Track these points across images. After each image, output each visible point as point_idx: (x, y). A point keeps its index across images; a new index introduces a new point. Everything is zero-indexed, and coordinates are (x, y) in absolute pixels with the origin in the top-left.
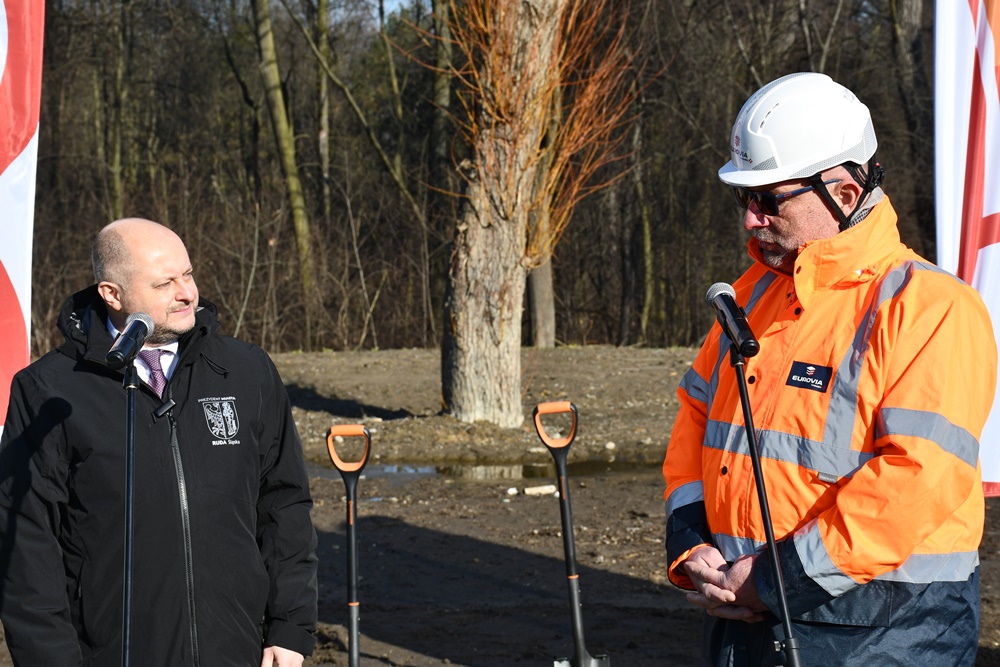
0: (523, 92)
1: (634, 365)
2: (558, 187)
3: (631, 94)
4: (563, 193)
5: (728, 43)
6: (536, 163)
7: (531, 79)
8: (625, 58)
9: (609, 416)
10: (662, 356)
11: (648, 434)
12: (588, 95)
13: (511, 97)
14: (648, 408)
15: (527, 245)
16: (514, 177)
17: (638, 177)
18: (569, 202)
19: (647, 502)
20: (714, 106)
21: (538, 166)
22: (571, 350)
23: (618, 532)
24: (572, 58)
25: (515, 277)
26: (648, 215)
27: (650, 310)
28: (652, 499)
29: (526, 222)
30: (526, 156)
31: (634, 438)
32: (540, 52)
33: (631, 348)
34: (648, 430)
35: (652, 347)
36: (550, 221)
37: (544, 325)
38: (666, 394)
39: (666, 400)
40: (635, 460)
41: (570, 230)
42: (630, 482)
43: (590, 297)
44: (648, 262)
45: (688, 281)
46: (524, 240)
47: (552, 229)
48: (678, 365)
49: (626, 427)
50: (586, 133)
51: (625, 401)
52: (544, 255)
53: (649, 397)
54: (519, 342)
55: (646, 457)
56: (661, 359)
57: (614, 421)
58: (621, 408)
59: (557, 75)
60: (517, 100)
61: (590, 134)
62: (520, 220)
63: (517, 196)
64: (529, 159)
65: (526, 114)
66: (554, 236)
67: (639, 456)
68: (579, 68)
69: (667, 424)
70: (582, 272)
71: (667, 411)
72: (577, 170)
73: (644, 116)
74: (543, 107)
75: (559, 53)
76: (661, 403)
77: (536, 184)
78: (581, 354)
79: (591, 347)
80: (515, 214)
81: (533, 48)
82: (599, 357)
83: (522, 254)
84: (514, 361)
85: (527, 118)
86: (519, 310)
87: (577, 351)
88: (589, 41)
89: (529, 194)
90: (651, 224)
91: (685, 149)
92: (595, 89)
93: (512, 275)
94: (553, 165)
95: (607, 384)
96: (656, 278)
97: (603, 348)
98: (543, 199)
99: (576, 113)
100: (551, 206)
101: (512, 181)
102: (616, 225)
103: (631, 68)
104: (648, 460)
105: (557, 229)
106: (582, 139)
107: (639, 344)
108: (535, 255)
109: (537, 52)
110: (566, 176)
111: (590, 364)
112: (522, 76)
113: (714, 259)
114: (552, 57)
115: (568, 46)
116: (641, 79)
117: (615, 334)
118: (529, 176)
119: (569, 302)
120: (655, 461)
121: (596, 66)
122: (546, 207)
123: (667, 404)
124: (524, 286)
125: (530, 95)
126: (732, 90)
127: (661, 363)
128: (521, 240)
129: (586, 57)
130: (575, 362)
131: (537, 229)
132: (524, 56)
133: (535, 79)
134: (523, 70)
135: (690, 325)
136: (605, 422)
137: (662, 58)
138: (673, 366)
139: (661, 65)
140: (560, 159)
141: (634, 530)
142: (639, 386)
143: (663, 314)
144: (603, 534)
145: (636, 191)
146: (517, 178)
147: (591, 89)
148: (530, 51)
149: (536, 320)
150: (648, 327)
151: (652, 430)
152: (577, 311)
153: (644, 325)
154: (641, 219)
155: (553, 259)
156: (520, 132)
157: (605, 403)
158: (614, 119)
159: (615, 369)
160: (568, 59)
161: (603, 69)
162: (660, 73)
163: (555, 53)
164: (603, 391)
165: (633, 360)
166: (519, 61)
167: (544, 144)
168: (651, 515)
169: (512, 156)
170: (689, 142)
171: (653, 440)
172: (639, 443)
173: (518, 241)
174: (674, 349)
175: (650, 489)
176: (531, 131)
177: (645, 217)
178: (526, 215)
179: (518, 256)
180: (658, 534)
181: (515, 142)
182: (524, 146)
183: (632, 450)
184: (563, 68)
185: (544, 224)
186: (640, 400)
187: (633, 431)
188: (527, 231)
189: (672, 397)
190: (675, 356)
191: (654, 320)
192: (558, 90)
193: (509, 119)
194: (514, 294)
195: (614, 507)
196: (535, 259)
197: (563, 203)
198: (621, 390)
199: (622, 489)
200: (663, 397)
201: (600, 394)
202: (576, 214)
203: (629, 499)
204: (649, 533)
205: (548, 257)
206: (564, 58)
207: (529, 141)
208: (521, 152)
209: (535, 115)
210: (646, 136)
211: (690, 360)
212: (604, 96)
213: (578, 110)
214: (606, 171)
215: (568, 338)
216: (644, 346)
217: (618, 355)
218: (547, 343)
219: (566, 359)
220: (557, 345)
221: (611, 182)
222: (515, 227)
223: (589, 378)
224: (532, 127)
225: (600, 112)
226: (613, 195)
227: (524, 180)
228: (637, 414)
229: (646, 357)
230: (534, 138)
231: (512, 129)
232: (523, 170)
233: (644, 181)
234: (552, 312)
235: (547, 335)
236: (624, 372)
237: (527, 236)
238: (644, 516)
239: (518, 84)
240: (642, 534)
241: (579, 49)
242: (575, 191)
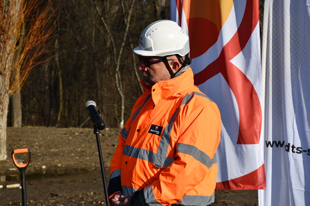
0: (8, 22)
1: (55, 134)
2: (24, 62)
3: (54, 26)
4: (26, 64)
5: (92, 8)
6: (14, 52)
7: (12, 17)
8: (51, 11)
9: (44, 155)
10: (66, 131)
11: (60, 162)
12: (36, 25)
13: (3, 24)
14: (60, 152)
15: (10, 85)
16: (5, 57)
17: (57, 59)
18: (28, 68)
19: (58, 190)
20: (88, 32)
21: (15, 53)
22: (28, 128)
23: (46, 202)
24: (29, 10)
25: (5, 98)
26: (61, 75)
27: (61, 113)
28: (60, 188)
29: (10, 76)
30: (10, 48)
31: (54, 164)
32: (15, 6)
33: (53, 128)
34: (59, 161)
35: (62, 127)
36: (20, 76)
37: (17, 118)
38: (68, 146)
39: (67, 149)
40: (54, 173)
41: (28, 79)
42: (52, 182)
43: (36, 107)
44: (61, 93)
45: (77, 101)
46: (9, 83)
47: (21, 79)
48: (72, 135)
49: (50, 159)
50: (35, 40)
51: (51, 149)
52: (18, 89)
53: (60, 147)
54: (6, 125)
55: (59, 171)
56: (66, 132)
57: (46, 157)
58: (49, 152)
59: (23, 17)
60: (6, 26)
61: (37, 42)
62: (7, 75)
63: (6, 65)
64: (11, 50)
65: (10, 31)
66: (22, 82)
67: (56, 171)
68: (32, 14)
69: (67, 158)
70: (33, 97)
71: (68, 153)
72: (32, 55)
73: (60, 35)
74: (17, 29)
75: (23, 7)
76: (65, 150)
77: (14, 59)
78: (33, 130)
79: (37, 127)
80: (5, 72)
81: (12, 4)
82: (40, 131)
83: (8, 88)
84: (3, 133)
85: (10, 33)
86: (6, 112)
87: (31, 129)
88: (36, 3)
89: (11, 64)
90: (62, 78)
91: (76, 49)
92: (39, 23)
93: (3, 97)
94: (22, 52)
95: (43, 142)
96: (64, 100)
97: (42, 127)
98: (17, 66)
99: (31, 32)
100: (21, 69)
101: (3, 58)
102: (48, 78)
103: (54, 15)
104: (59, 173)
105: (23, 79)
106: (34, 43)
107: (57, 126)
108: (13, 89)
109: (14, 6)
110: (27, 58)
111: (36, 134)
112: (8, 15)
113: (88, 93)
114: (20, 8)
115: (27, 5)
116: (58, 20)
117: (47, 122)
118: (11, 57)
119: (28, 109)
120: (62, 173)
121: (39, 14)
122: (18, 70)
123: (67, 150)
124: (8, 102)
125: (11, 24)
126: (94, 27)
127: (65, 134)
128: (7, 82)
129: (35, 10)
130: (30, 133)
131: (14, 79)
132: (8, 8)
133: (13, 17)
134: (8, 13)
135: (77, 119)
136: (42, 158)
137: (66, 12)
138: (70, 135)
139: (66, 15)
140: (25, 50)
141: (52, 201)
142: (56, 143)
143: (67, 115)
144: (39, 203)
145: (56, 64)
146: (6, 57)
147: (37, 23)
148: (11, 5)
149: (13, 116)
150: (60, 119)
151: (61, 161)
152: (31, 113)
153: (59, 119)
154: (58, 77)
155: (21, 91)
156: (7, 38)
157: (42, 150)
158: (47, 36)
159: (47, 136)
160: (27, 10)
161: (43, 15)
162: (66, 18)
163: (22, 7)
164: (41, 145)
165: (54, 132)
166: (6, 10)
167: (17, 44)
168: (60, 195)
169: (4, 48)
170: (78, 46)
171: (61, 164)
172: (56, 166)
173: (6, 83)
174: (71, 128)
175: (60, 184)
176: (12, 39)
177: (60, 76)
178: (10, 73)
179: (6, 89)
180: (62, 202)
181: (5, 42)
182: (9, 45)
183: (53, 169)
184: (25, 13)
185: (18, 77)
186: (56, 149)
187: (53, 161)
188: (10, 80)
189: (70, 147)
190: (71, 131)
191: (63, 117)
192: (23, 22)
193: (3, 33)
194: (4, 105)
195: (45, 192)
196: (14, 91)
197: (26, 68)
198: (49, 145)
199: (48, 185)
200: (66, 147)
201: (40, 146)
202: (31, 74)
203: (51, 189)
204: (59, 202)
205: (19, 90)
206: (26, 9)
207: (11, 43)
208: (8, 47)
209: (14, 32)
210: (60, 43)
211: (77, 133)
212: (42, 26)
213: (32, 31)
214: (43, 56)
215: (27, 124)
216: (59, 127)
217: (48, 130)
218: (18, 125)
219: (26, 132)
220: (22, 126)
221: (46, 61)
222: (5, 77)
223: (36, 140)
224: (12, 37)
225: (41, 32)
226: (47, 66)
227: (9, 58)
228: (55, 154)
229: (60, 131)
230: (13, 41)
231: (4, 37)
232: (8, 54)
233: (60, 62)
234: (20, 113)
235: (18, 122)
236: (50, 137)
237: (10, 81)
238: (57, 195)
239: (6, 19)
240: (56, 203)
241: (32, 6)
242: (31, 64)
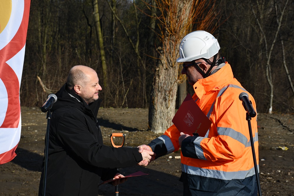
0: (180, 25)
3: (215, 27)
5: (249, 11)
7: (183, 21)
8: (214, 15)
12: (201, 27)
13: (175, 27)
15: (179, 76)
20: (243, 32)
24: (196, 14)
25: (174, 86)
29: (178, 68)
32: (186, 12)
46: (178, 74)
52: (184, 79)
54: (175, 108)
59: (191, 20)
60: (178, 28)
65: (180, 32)
68: (199, 17)
73: (220, 34)
74: (186, 30)
75: (192, 13)
80: (175, 65)
81: (184, 11)
83: (177, 79)
84: (173, 114)
85: (180, 34)
86: (175, 97)
88: (202, 9)
91: (233, 46)
92: (204, 25)
93: (173, 85)
103: (216, 18)
112: (180, 20)
114: (190, 14)
115: (195, 11)
116: (219, 22)
121: (204, 17)
124: (177, 89)
125: (182, 26)
126: (249, 27)
129: (201, 14)
132: (180, 13)
133: (184, 21)
134: (180, 18)
137: (226, 15)
139: (226, 17)
146: (176, 53)
147: (202, 25)
149: (180, 101)
155: (187, 81)
156: (178, 38)
161: (207, 18)
162: (226, 20)
163: (191, 12)
166: (179, 15)
169: (175, 46)
170: (234, 43)
173: (176, 74)
178: (179, 66)
179: (175, 79)
181: (176, 41)
184: (193, 17)
188: (179, 71)
192: (191, 25)
193: (175, 34)
194: (174, 92)
196: (181, 80)
205: (186, 80)
206: (194, 14)
208: (178, 45)
209: (183, 33)
222: (175, 70)
224: (182, 37)
231: (176, 37)
239: (178, 22)
241: (199, 11)
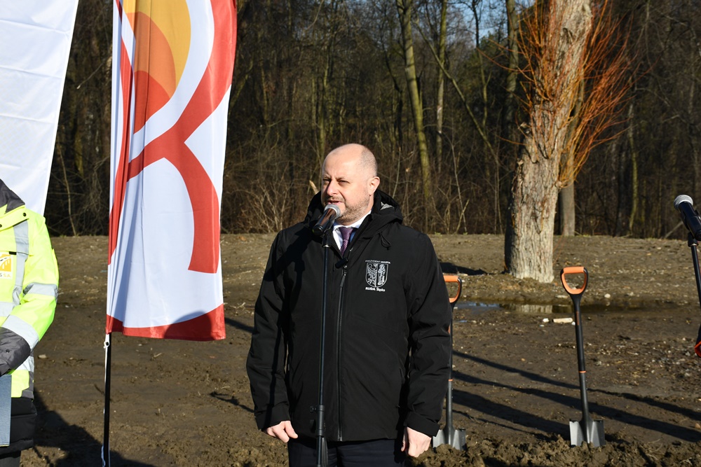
0: (561, 83)
1: (624, 248)
2: (580, 140)
3: (628, 84)
4: (583, 143)
5: (692, 53)
6: (567, 125)
7: (566, 75)
8: (626, 63)
9: (607, 278)
10: (642, 243)
11: (631, 290)
12: (601, 84)
13: (553, 85)
14: (632, 275)
15: (559, 174)
16: (553, 133)
17: (631, 135)
18: (587, 149)
19: (630, 331)
20: (682, 92)
21: (568, 127)
22: (584, 238)
23: (611, 348)
24: (592, 62)
25: (551, 193)
26: (636, 158)
27: (635, 216)
28: (633, 329)
29: (559, 160)
30: (561, 120)
31: (623, 292)
32: (573, 59)
33: (622, 238)
34: (631, 288)
35: (636, 238)
36: (574, 160)
37: (568, 223)
38: (644, 266)
39: (644, 270)
40: (622, 305)
41: (585, 166)
42: (619, 318)
43: (597, 207)
44: (635, 186)
45: (660, 199)
46: (558, 171)
47: (575, 165)
48: (652, 249)
49: (617, 285)
50: (599, 107)
51: (618, 270)
52: (570, 181)
53: (633, 268)
54: (553, 232)
55: (630, 304)
56: (641, 245)
57: (610, 281)
58: (615, 274)
59: (582, 73)
60: (557, 88)
61: (601, 109)
62: (556, 159)
63: (554, 144)
64: (563, 122)
65: (562, 95)
66: (576, 169)
67: (626, 303)
68: (596, 69)
69: (644, 284)
70: (593, 192)
71: (644, 276)
72: (593, 129)
73: (637, 98)
74: (573, 92)
75: (584, 59)
76: (640, 272)
77: (567, 136)
78: (591, 240)
79: (597, 236)
80: (552, 156)
81: (568, 56)
82: (602, 242)
83: (556, 179)
84: (549, 243)
85: (562, 98)
86: (553, 213)
87: (588, 239)
88: (604, 52)
89: (562, 143)
90: (638, 163)
91: (661, 118)
92: (606, 80)
93: (550, 191)
94: (578, 126)
95: (606, 259)
96: (640, 196)
97: (605, 237)
98: (570, 147)
99: (593, 96)
100: (575, 151)
101: (552, 135)
102: (615, 164)
103: (629, 68)
104: (631, 306)
105: (579, 165)
106: (597, 111)
107: (628, 235)
108: (564, 180)
109: (571, 59)
110: (585, 133)
111: (596, 246)
112: (561, 73)
113: (678, 185)
114: (580, 61)
115: (590, 56)
116: (635, 76)
117: (612, 230)
118: (562, 133)
119: (584, 210)
120: (635, 306)
121: (607, 68)
122: (572, 152)
123: (644, 272)
124: (556, 198)
125: (565, 84)
126: (693, 83)
127: (641, 248)
128: (556, 170)
129: (601, 62)
130: (587, 245)
131: (566, 166)
132: (562, 61)
133: (569, 75)
134: (562, 69)
135: (660, 225)
136: (605, 282)
137: (649, 63)
138: (649, 249)
139: (648, 67)
140: (582, 123)
141: (621, 347)
142: (627, 261)
143: (643, 219)
144: (601, 348)
145: (629, 142)
146: (555, 134)
147: (604, 81)
148: (566, 58)
149: (563, 220)
150: (633, 226)
151: (634, 288)
152: (589, 215)
153: (631, 225)
154: (631, 161)
155: (575, 182)
156: (558, 106)
157: (605, 270)
158: (617, 99)
159: (612, 250)
160: (589, 63)
161: (612, 69)
162: (648, 72)
163: (582, 59)
164: (604, 263)
165: (624, 245)
166: (559, 64)
167: (572, 114)
168: (632, 339)
169: (553, 121)
170: (665, 114)
171: (634, 293)
172: (626, 295)
173: (554, 172)
174: (649, 240)
175: (632, 323)
176: (565, 106)
177: (634, 160)
178: (560, 156)
179: (553, 181)
180: (636, 350)
181: (555, 112)
182: (560, 115)
183: (621, 299)
184: (586, 68)
185: (571, 162)
186: (627, 269)
187: (622, 288)
188: (560, 166)
189: (648, 268)
190: (650, 244)
191: (637, 222)
192: (583, 81)
193: (552, 99)
194: (550, 203)
195: (609, 333)
196: (564, 182)
197: (583, 149)
198: (615, 263)
199: (614, 322)
200: (642, 268)
201: (602, 265)
202: (591, 158)
203: (619, 328)
204: (631, 349)
205: (573, 182)
206: (587, 62)
207: (563, 112)
208: (558, 118)
209: (568, 96)
210: (637, 110)
211: (660, 246)
212: (611, 85)
213: (595, 94)
214: (609, 131)
215: (583, 232)
216: (630, 237)
217: (614, 241)
218: (570, 233)
219: (581, 243)
220: (576, 235)
221: (614, 137)
222: (552, 163)
223: (595, 255)
224: (565, 104)
225: (609, 95)
226: (614, 145)
227: (559, 135)
228: (625, 278)
229: (632, 243)
230: (566, 109)
231: (553, 104)
232: (558, 129)
233: (635, 138)
234: (573, 215)
235: (569, 229)
236: (617, 252)
237: (560, 169)
238: (628, 339)
239: (558, 78)
240: (626, 350)
241: (597, 56)
242: (591, 142)
